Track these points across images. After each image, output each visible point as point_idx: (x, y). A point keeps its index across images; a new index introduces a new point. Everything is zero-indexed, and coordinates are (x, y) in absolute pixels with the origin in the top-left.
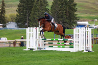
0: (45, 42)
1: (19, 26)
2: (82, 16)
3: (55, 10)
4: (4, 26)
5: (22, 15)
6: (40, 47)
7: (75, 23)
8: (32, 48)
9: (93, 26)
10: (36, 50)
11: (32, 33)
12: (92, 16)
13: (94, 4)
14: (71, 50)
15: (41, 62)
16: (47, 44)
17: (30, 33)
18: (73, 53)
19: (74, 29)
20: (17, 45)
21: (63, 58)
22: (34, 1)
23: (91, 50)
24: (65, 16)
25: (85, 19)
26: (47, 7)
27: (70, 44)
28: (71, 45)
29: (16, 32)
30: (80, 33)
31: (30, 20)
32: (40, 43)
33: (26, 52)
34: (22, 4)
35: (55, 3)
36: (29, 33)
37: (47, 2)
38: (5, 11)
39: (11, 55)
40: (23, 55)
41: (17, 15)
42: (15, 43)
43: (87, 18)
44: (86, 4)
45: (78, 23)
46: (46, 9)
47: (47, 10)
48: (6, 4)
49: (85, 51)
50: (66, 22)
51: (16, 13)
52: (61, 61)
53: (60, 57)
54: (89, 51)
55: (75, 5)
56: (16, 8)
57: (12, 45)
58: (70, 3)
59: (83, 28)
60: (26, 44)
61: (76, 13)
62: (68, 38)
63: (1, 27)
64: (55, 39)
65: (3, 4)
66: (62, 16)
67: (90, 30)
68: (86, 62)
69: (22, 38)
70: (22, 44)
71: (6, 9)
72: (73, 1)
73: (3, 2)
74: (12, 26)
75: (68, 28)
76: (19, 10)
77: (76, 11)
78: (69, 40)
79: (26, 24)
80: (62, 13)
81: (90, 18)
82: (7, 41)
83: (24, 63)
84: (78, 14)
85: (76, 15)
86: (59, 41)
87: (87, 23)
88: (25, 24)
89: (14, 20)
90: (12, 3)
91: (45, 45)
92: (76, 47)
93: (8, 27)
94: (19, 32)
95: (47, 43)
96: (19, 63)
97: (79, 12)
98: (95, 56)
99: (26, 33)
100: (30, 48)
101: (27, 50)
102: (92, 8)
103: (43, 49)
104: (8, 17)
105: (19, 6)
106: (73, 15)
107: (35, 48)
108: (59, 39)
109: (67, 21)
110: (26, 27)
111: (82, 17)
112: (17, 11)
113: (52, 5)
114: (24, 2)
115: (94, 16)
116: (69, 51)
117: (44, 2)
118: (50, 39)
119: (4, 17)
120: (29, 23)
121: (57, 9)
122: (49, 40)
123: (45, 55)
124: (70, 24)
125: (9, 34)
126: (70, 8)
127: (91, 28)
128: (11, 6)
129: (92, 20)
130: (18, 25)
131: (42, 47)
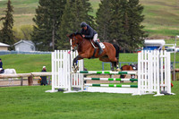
0: (85, 76)
1: (38, 48)
2: (153, 29)
3: (104, 18)
4: (12, 49)
5: (44, 27)
6: (77, 86)
7: (141, 42)
8: (61, 87)
9: (173, 48)
10: (70, 91)
11: (61, 60)
12: (171, 28)
13: (175, 7)
14: (134, 92)
15: (79, 113)
16: (89, 81)
17: (58, 60)
18: (137, 96)
19: (139, 54)
20: (35, 83)
21: (118, 107)
22: (65, 3)
23: (169, 91)
24: (122, 30)
25: (159, 35)
26: (89, 14)
27: (132, 81)
28: (134, 82)
29: (33, 60)
30: (150, 61)
31: (58, 37)
32: (76, 78)
33: (51, 95)
34: (44, 7)
35: (103, 6)
36: (56, 60)
37: (89, 4)
38: (12, 20)
39: (24, 101)
40: (46, 100)
41: (35, 28)
42: (30, 79)
43: (161, 32)
44: (161, 7)
45: (147, 41)
46: (87, 16)
47: (89, 18)
48: (15, 7)
49: (159, 94)
50: (123, 41)
51: (32, 25)
52: (116, 112)
53: (114, 105)
54: (166, 94)
55: (141, 9)
56: (33, 15)
57: (26, 83)
58: (132, 6)
59: (155, 51)
60: (50, 81)
61: (142, 24)
62: (128, 69)
63: (6, 50)
64: (103, 72)
65: (10, 8)
66: (116, 30)
67: (168, 55)
68: (161, 113)
69: (44, 71)
70: (44, 81)
71: (15, 16)
72: (137, 3)
73: (9, 4)
74: (25, 47)
75: (127, 52)
76: (39, 18)
77: (142, 19)
78: (129, 72)
79: (51, 44)
80: (118, 24)
81: (168, 32)
82: (16, 75)
83: (47, 115)
84: (146, 26)
85: (142, 27)
86: (111, 75)
87: (162, 42)
88: (48, 44)
89: (30, 37)
90: (25, 6)
91: (85, 82)
92: (143, 86)
93: (17, 49)
94: (39, 59)
95: (89, 78)
96: (38, 116)
97: (148, 22)
98: (176, 102)
99: (50, 60)
100: (59, 87)
101: (53, 91)
102: (172, 15)
103: (82, 90)
104: (19, 31)
105: (37, 11)
106: (138, 27)
107: (67, 87)
108: (111, 72)
109: (126, 38)
110: (51, 50)
111: (153, 32)
112: (34, 19)
113: (99, 10)
114: (48, 4)
115: (176, 29)
116: (130, 94)
117: (84, 4)
118: (96, 72)
119: (11, 32)
120: (56, 42)
121: (108, 17)
122: (93, 74)
123: (87, 100)
124: (131, 45)
125: (21, 63)
126: (132, 15)
127: (170, 50)
128: (24, 11)
129: (171, 36)
130: (36, 46)
131: (81, 86)
